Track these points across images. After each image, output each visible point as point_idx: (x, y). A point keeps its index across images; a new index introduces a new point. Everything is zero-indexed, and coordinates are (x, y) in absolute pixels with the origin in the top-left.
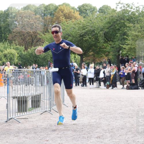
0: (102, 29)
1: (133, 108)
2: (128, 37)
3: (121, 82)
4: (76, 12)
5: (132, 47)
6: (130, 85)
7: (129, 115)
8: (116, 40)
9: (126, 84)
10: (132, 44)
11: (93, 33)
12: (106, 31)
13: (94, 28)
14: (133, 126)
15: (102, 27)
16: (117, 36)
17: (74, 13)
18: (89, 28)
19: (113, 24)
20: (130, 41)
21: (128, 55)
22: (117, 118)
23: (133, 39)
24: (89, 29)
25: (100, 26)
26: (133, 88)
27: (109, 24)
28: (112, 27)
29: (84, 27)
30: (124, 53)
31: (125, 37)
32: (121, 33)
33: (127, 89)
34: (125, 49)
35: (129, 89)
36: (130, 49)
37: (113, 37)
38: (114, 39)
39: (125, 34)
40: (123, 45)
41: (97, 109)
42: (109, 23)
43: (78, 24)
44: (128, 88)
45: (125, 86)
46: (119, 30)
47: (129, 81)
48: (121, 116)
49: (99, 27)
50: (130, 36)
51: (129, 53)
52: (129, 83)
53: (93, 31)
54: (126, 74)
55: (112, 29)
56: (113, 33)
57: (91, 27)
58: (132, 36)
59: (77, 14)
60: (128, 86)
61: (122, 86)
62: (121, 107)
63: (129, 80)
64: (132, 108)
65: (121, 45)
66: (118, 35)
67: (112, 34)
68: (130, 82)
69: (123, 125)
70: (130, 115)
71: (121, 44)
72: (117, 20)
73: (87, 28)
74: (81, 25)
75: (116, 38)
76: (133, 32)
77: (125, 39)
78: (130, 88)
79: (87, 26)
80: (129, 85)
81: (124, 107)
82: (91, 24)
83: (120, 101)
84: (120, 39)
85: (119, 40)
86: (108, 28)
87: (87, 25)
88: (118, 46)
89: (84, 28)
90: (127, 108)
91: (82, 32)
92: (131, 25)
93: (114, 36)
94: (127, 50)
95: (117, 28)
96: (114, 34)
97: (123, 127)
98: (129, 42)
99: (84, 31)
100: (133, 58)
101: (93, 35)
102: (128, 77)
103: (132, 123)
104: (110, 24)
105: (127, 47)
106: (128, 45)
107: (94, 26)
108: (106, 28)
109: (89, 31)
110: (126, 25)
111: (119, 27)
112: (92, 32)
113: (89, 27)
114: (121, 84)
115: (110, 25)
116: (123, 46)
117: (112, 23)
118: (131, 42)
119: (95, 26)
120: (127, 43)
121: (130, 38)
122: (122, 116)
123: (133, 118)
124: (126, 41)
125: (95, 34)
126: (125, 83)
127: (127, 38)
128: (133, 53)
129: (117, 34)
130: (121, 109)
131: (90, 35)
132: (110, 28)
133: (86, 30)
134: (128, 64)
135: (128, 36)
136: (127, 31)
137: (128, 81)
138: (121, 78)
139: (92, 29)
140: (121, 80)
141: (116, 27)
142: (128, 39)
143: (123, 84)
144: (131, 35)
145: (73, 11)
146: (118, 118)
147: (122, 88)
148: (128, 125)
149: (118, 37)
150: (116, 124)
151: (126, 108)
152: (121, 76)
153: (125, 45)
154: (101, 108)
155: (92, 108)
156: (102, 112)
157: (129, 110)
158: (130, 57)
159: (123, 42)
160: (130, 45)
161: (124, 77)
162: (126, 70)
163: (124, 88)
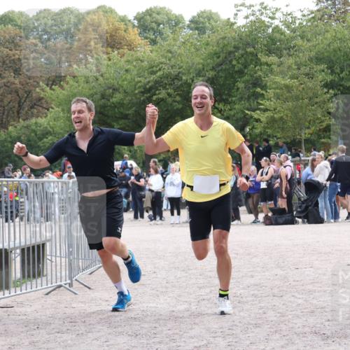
0: (200, 71)
1: (282, 272)
2: (267, 92)
3: (251, 206)
4: (130, 29)
5: (275, 116)
6: (274, 214)
7: (273, 291)
8: (234, 99)
10: (275, 110)
11: (176, 81)
12: (210, 76)
13: (178, 70)
14: (283, 319)
15: (200, 66)
16: (238, 89)
17: (125, 31)
18: (167, 69)
19: (226, 58)
20: (271, 101)
22: (241, 300)
23: (278, 97)
25: (193, 63)
26: (280, 221)
27: (215, 59)
28: (224, 67)
29: (152, 67)
30: (257, 131)
31: (258, 90)
32: (247, 81)
33: (267, 225)
34: (258, 120)
35: (271, 224)
36: (272, 121)
37: (226, 92)
38: (230, 96)
39: (257, 83)
40: (254, 110)
41: (190, 278)
42: (217, 54)
43: (138, 59)
44: (269, 222)
45: (261, 216)
46: (241, 73)
47: (271, 204)
48: (252, 292)
49: (191, 67)
50: (270, 90)
51: (269, 131)
52: (271, 210)
53: (177, 77)
54: (263, 185)
55: (225, 70)
56: (228, 82)
57: (172, 67)
58: (274, 89)
59: (134, 35)
61: (252, 217)
64: (280, 272)
65: (247, 112)
67: (224, 85)
68: (273, 206)
69: (258, 316)
70: (276, 291)
71: (248, 110)
72: (237, 48)
73: (160, 70)
74: (146, 63)
75: (236, 93)
76: (278, 79)
77: (257, 96)
78: (273, 222)
79: (161, 66)
80: (270, 214)
81: (259, 269)
82: (170, 60)
83: (249, 254)
84: (246, 96)
85: (242, 98)
86: (213, 69)
87: (162, 63)
88: (240, 115)
89: (154, 69)
90: (266, 274)
91: (148, 80)
92: (273, 59)
93: (230, 90)
94: (262, 125)
95: (236, 69)
96: (229, 84)
97: (260, 322)
98: (267, 103)
99: (153, 77)
100: (280, 144)
101: (177, 88)
103: (281, 311)
104: (218, 57)
105: (264, 117)
106: (266, 110)
107: (178, 65)
108: (209, 68)
109: (167, 76)
110: (260, 60)
111: (242, 67)
112: (173, 80)
115: (218, 60)
116: (253, 113)
117: (222, 56)
118: (272, 103)
119: (182, 64)
120: (262, 107)
121: (271, 93)
122: (256, 292)
123: (284, 298)
124: (261, 102)
125: (181, 84)
126: (259, 210)
127: (264, 92)
128: (278, 132)
129: (236, 84)
130: (252, 276)
131: (168, 87)
132: (220, 68)
133: (158, 74)
134: (268, 159)
135: (264, 87)
136: (263, 75)
137: (270, 203)
139: (174, 72)
140: (250, 201)
141: (234, 66)
142: (266, 97)
144: (274, 86)
145: (122, 26)
146: (244, 299)
147: (254, 222)
148: (271, 315)
149: (240, 90)
150: (242, 314)
151: (264, 272)
152: (249, 192)
153: (258, 112)
154: (200, 275)
155: (178, 276)
156: (204, 283)
157: (272, 278)
158: (271, 142)
159: (253, 103)
160: (270, 110)
161: (258, 193)
162: (264, 174)
163: (259, 222)
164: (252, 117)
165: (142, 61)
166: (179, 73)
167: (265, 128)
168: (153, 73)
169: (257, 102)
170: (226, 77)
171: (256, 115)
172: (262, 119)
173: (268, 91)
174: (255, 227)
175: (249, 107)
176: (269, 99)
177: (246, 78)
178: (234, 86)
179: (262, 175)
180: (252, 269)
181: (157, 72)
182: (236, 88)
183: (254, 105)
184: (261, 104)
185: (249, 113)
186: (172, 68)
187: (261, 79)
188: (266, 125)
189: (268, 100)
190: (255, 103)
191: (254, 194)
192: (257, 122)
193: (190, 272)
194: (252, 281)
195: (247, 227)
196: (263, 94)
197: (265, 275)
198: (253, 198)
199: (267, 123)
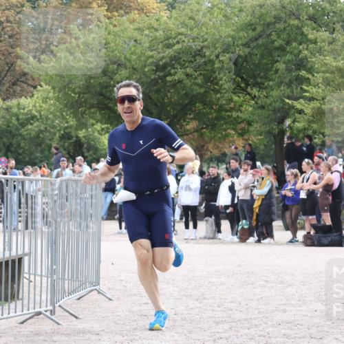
0: (229, 46)
1: (323, 308)
2: (313, 75)
3: (288, 220)
5: (324, 107)
6: (317, 232)
7: (311, 331)
8: (271, 83)
9: (303, 228)
10: (323, 99)
11: (198, 58)
12: (241, 53)
13: (202, 44)
15: (230, 39)
16: (277, 71)
18: (188, 42)
19: (263, 31)
20: (319, 87)
21: (310, 132)
23: (327, 83)
24: (185, 44)
25: (221, 37)
26: (325, 241)
27: (250, 32)
28: (260, 41)
29: (168, 38)
30: (299, 125)
31: (303, 73)
32: (289, 61)
33: (307, 245)
34: (301, 112)
35: (313, 245)
36: (319, 114)
37: (262, 74)
38: (267, 78)
39: (301, 64)
40: (296, 99)
41: (206, 310)
42: (251, 26)
43: (151, 28)
44: (310, 242)
45: (301, 235)
46: (282, 49)
47: (313, 219)
48: (284, 332)
49: (218, 41)
50: (318, 73)
51: (315, 126)
52: (313, 226)
53: (199, 53)
54: (303, 195)
55: (263, 45)
56: (264, 61)
57: (194, 39)
58: (324, 72)
60: (309, 233)
61: (289, 235)
62: (285, 304)
63: (312, 215)
65: (287, 101)
66: (281, 66)
67: (259, 64)
68: (314, 222)
70: (314, 331)
71: (289, 98)
72: (277, 19)
73: (178, 42)
74: (161, 32)
75: (274, 76)
76: (329, 60)
77: (301, 80)
78: (316, 243)
79: (179, 37)
81: (294, 302)
82: (191, 29)
83: (282, 282)
84: (287, 81)
85: (281, 83)
86: (246, 45)
87: (181, 34)
88: (278, 104)
89: (171, 41)
90: (304, 308)
91: (161, 55)
92: (323, 35)
93: (268, 70)
94: (306, 117)
95: (276, 44)
96: (266, 64)
98: (314, 90)
99: (169, 52)
101: (200, 66)
102: (310, 205)
104: (254, 30)
106: (312, 99)
107: (202, 36)
108: (240, 42)
109: (186, 51)
110: (306, 36)
111: (283, 43)
112: (194, 57)
113: (186, 40)
114: (287, 228)
115: (254, 34)
116: (295, 102)
117: (259, 29)
118: (320, 90)
119: (206, 36)
120: (307, 94)
121: (318, 77)
122: (288, 332)
123: (324, 341)
124: (305, 88)
125: (205, 62)
126: (298, 226)
127: (310, 76)
129: (275, 65)
130: (285, 311)
131: (186, 65)
132: (255, 44)
133: (176, 47)
134: (310, 161)
135: (310, 71)
136: (309, 55)
137: (310, 217)
138: (286, 208)
139: (196, 45)
140: (288, 214)
141: (273, 42)
142: (312, 82)
143: (292, 227)
144: (323, 69)
147: (291, 242)
149: (279, 72)
151: (300, 306)
152: (286, 203)
153: (302, 101)
154: (219, 307)
155: (191, 306)
156: (222, 317)
157: (309, 315)
158: (316, 141)
159: (296, 89)
160: (317, 100)
161: (297, 204)
162: (305, 181)
163: (298, 241)
164: (293, 107)
165: (156, 30)
166: (202, 48)
167: (310, 122)
168: (169, 46)
169: (301, 88)
170: (262, 56)
171: (298, 105)
172: (306, 111)
173: (315, 74)
174: (292, 247)
175: (291, 94)
176: (317, 85)
177: (288, 57)
178: (272, 67)
179: (303, 182)
180: (284, 302)
181: (174, 45)
182: (274, 69)
183: (297, 91)
184: (306, 91)
185: (290, 102)
186: (194, 42)
187: (307, 59)
188: (311, 118)
189: (315, 86)
190: (299, 89)
191: (293, 205)
192: (300, 114)
193: (206, 301)
194: (285, 317)
195: (282, 247)
196: (309, 79)
197: (301, 310)
198: (291, 210)
199: (313, 116)
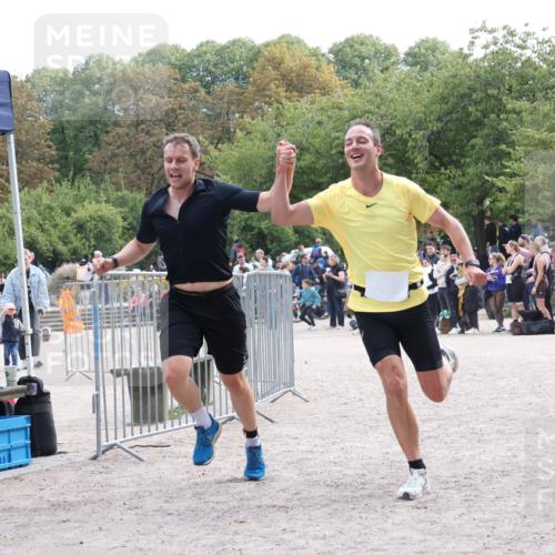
0: (420, 122)
1: (538, 400)
2: (514, 149)
3: (493, 308)
4: (324, 66)
6: (525, 319)
7: (526, 426)
8: (468, 160)
9: (509, 316)
11: (387, 137)
12: (434, 129)
13: (390, 122)
15: (421, 115)
16: (473, 147)
17: (317, 69)
19: (457, 103)
20: (521, 162)
25: (411, 112)
26: (534, 328)
27: (443, 105)
28: (454, 116)
30: (501, 205)
31: (503, 147)
32: (486, 135)
33: (515, 334)
34: (501, 190)
35: (521, 333)
37: (457, 151)
38: (463, 156)
39: (501, 137)
40: (497, 176)
42: (444, 99)
43: (335, 107)
44: (518, 330)
45: (507, 323)
46: (479, 124)
47: (520, 305)
49: (408, 117)
50: (519, 146)
51: (518, 205)
52: (521, 313)
53: (389, 131)
54: (508, 280)
55: (457, 119)
56: (459, 137)
57: (382, 117)
58: (525, 145)
59: (329, 74)
60: (516, 321)
61: (494, 324)
63: (519, 301)
64: (534, 399)
65: (487, 178)
66: (478, 141)
67: (454, 140)
68: (522, 308)
69: (506, 460)
71: (487, 175)
72: (472, 89)
74: (346, 112)
75: (471, 152)
76: (531, 132)
77: (501, 155)
78: (525, 331)
81: (505, 395)
83: (491, 375)
84: (485, 157)
85: (479, 159)
86: (439, 119)
87: (368, 112)
88: (476, 183)
90: (516, 402)
92: (524, 104)
93: (463, 146)
94: (508, 196)
95: (473, 117)
96: (461, 140)
98: (516, 165)
101: (389, 146)
104: (447, 103)
106: (513, 175)
107: (391, 114)
108: (432, 117)
110: (505, 106)
111: (481, 116)
115: (446, 107)
116: (495, 179)
117: (453, 100)
118: (522, 165)
119: (395, 113)
120: (508, 170)
121: (520, 151)
124: (507, 164)
126: (504, 314)
127: (511, 150)
129: (471, 141)
130: (497, 406)
134: (515, 243)
135: (512, 144)
136: (509, 127)
137: (517, 304)
139: (384, 123)
140: (492, 301)
141: (470, 115)
142: (513, 157)
144: (524, 142)
145: (313, 62)
147: (497, 331)
149: (477, 148)
151: (513, 400)
152: (490, 289)
153: (502, 178)
157: (524, 409)
158: (521, 220)
159: (496, 165)
160: (519, 176)
161: (503, 290)
163: (504, 330)
164: (493, 185)
165: (340, 109)
166: (392, 125)
167: (512, 200)
169: (502, 165)
170: (457, 131)
171: (499, 182)
172: (508, 188)
173: (517, 148)
174: (498, 337)
175: (490, 170)
176: (518, 160)
177: (486, 131)
178: (468, 143)
180: (495, 396)
182: (470, 145)
183: (496, 168)
184: (506, 167)
185: (489, 179)
186: (382, 119)
187: (506, 131)
188: (514, 196)
189: (516, 161)
190: (499, 165)
191: (497, 291)
192: (501, 192)
194: (496, 412)
195: (487, 337)
196: (509, 153)
197: (514, 404)
198: (495, 297)
199: (515, 194)
